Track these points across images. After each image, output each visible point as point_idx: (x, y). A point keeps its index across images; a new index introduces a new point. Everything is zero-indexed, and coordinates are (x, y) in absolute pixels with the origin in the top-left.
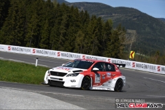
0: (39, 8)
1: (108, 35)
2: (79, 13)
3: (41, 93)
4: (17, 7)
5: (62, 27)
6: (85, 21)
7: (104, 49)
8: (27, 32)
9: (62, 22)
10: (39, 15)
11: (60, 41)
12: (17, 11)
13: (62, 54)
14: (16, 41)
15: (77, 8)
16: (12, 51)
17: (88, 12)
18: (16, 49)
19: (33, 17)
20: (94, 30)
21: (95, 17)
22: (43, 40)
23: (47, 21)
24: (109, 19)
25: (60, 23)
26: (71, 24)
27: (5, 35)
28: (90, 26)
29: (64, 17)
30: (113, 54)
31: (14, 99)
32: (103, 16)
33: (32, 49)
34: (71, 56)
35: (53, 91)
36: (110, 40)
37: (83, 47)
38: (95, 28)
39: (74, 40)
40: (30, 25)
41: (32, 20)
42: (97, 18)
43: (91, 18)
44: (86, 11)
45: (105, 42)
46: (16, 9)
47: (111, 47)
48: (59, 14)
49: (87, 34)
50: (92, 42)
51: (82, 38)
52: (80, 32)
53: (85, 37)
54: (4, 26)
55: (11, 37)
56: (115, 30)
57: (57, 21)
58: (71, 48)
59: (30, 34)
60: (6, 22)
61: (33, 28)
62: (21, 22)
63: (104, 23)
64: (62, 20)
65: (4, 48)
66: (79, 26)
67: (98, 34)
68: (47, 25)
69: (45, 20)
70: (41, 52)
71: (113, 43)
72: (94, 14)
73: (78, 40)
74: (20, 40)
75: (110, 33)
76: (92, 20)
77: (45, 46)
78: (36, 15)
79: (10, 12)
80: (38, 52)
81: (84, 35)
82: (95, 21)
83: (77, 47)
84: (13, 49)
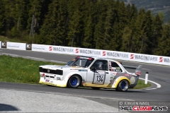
0: (81, 4)
1: (158, 29)
2: (125, 6)
3: (87, 98)
4: (57, 3)
5: (106, 23)
6: (133, 15)
7: (154, 47)
8: (69, 30)
9: (107, 17)
10: (81, 10)
11: (105, 38)
12: (58, 8)
13: (108, 54)
14: (58, 40)
15: (123, 2)
16: (53, 52)
17: (136, 6)
18: (57, 49)
19: (75, 13)
20: (143, 26)
21: (143, 11)
22: (86, 38)
23: (90, 17)
24: (160, 12)
25: (104, 19)
26: (116, 19)
27: (45, 35)
28: (138, 21)
29: (109, 12)
30: (165, 51)
31: (59, 105)
32: (152, 9)
33: (75, 48)
34: (118, 55)
35: (99, 95)
36: (161, 36)
37: (131, 44)
38: (144, 22)
39: (120, 37)
40: (72, 22)
41: (74, 16)
42: (146, 11)
43: (139, 12)
44: (133, 5)
45: (156, 38)
46: (56, 5)
47: (162, 43)
48: (103, 9)
49: (135, 30)
50: (140, 39)
51: (129, 35)
52: (127, 28)
53: (133, 33)
54: (44, 25)
55: (52, 36)
56: (166, 24)
57: (101, 17)
58: (117, 46)
59: (72, 32)
60: (46, 20)
61: (76, 25)
62: (62, 19)
63: (153, 17)
64: (106, 15)
65: (45, 48)
66: (125, 22)
67: (148, 29)
68: (91, 22)
69: (88, 16)
70: (84, 52)
71: (164, 39)
72: (143, 7)
73: (125, 37)
74: (61, 39)
75: (161, 28)
76: (140, 14)
77: (89, 44)
78: (78, 11)
79: (50, 9)
80: (81, 51)
81: (131, 31)
82: (144, 15)
83: (124, 44)
84: (55, 49)
